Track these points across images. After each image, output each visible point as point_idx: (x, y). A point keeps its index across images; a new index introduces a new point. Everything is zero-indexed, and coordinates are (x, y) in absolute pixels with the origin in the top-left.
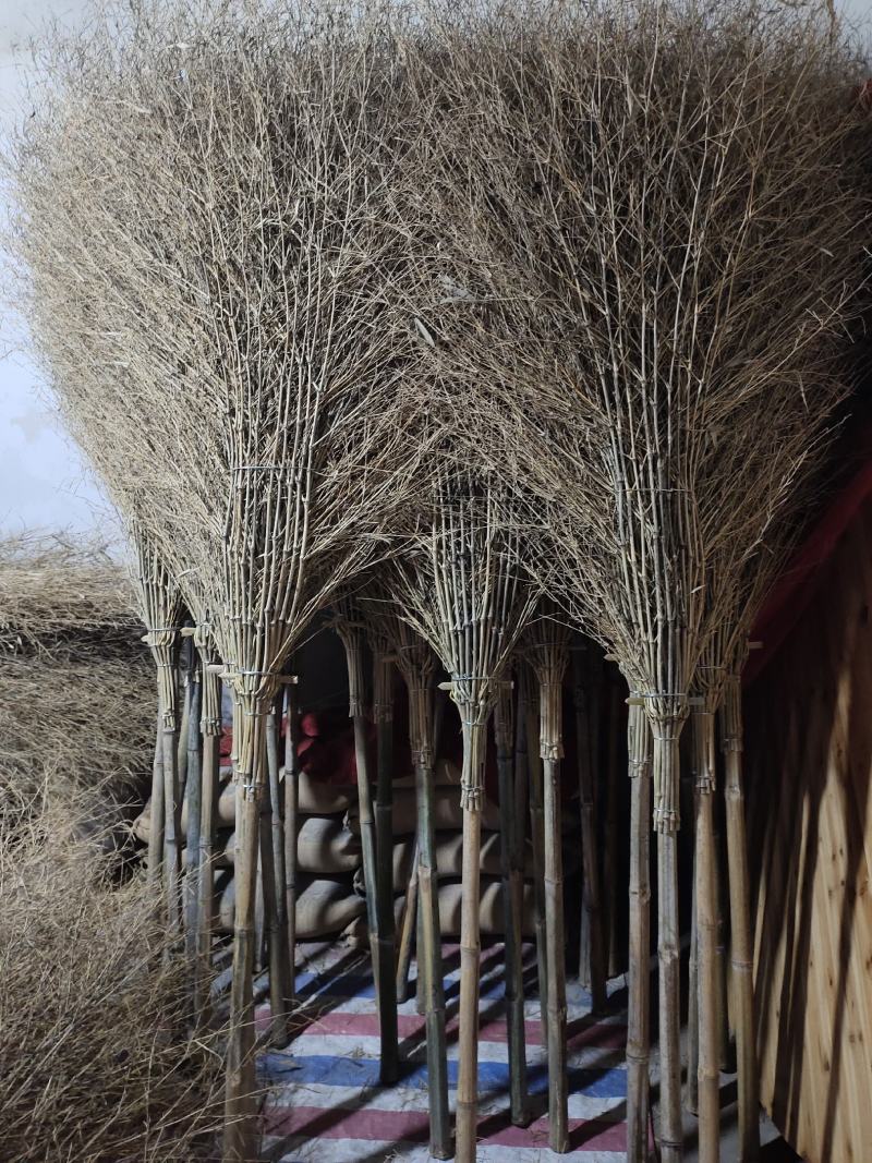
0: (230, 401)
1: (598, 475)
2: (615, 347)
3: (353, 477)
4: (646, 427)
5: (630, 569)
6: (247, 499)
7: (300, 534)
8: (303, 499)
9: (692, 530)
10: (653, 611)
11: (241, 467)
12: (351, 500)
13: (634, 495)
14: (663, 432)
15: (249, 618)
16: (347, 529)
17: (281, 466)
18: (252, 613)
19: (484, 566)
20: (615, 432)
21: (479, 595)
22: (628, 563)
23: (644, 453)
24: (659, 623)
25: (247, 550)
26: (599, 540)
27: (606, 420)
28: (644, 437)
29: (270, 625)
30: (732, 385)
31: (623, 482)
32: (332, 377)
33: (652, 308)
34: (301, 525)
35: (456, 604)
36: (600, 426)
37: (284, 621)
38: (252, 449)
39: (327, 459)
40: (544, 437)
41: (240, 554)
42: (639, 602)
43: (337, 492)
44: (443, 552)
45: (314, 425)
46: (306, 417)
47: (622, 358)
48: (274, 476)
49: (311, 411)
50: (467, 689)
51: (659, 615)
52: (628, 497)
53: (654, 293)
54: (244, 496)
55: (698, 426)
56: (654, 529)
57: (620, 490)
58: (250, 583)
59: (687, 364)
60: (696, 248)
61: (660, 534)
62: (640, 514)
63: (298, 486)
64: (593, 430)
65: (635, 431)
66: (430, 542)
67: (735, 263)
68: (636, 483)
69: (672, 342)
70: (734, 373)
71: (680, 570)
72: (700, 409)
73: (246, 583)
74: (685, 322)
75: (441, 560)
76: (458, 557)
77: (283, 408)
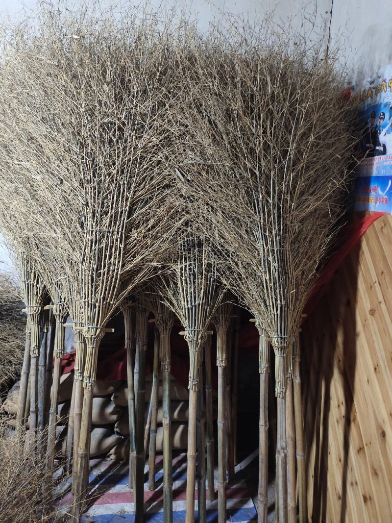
0: (86, 199)
1: (252, 241)
2: (261, 188)
3: (144, 237)
4: (273, 222)
5: (266, 282)
6: (94, 245)
7: (119, 262)
8: (121, 246)
9: (290, 266)
10: (276, 300)
11: (91, 230)
12: (142, 247)
13: (268, 251)
14: (279, 225)
15: (93, 301)
16: (141, 260)
17: (111, 230)
18: (94, 299)
19: (202, 279)
20: (260, 223)
21: (199, 292)
22: (266, 279)
23: (271, 233)
24: (279, 306)
25: (93, 268)
26: (253, 269)
27: (257, 218)
28: (272, 226)
29: (103, 304)
30: (304, 207)
31: (263, 245)
32: (136, 191)
33: (275, 173)
34: (119, 257)
35: (189, 296)
36: (254, 220)
37: (109, 303)
38: (97, 222)
39: (132, 228)
40: (231, 224)
41: (89, 271)
42: (270, 297)
43: (136, 244)
44: (183, 272)
45: (127, 213)
46: (124, 208)
47: (263, 193)
48: (107, 235)
49: (126, 206)
50: (193, 334)
51: (279, 302)
52: (266, 251)
53: (276, 167)
54: (92, 243)
55: (291, 223)
56: (276, 265)
57: (262, 248)
58: (94, 284)
59: (288, 197)
60: (292, 149)
61: (279, 267)
62: (271, 259)
63: (119, 240)
64: (251, 222)
65: (268, 224)
66: (177, 267)
67: (306, 157)
68: (269, 245)
69: (282, 187)
70: (304, 202)
71: (286, 283)
72: (292, 216)
73: (91, 284)
74: (287, 179)
75: (182, 276)
76: (190, 274)
77: (113, 204)
